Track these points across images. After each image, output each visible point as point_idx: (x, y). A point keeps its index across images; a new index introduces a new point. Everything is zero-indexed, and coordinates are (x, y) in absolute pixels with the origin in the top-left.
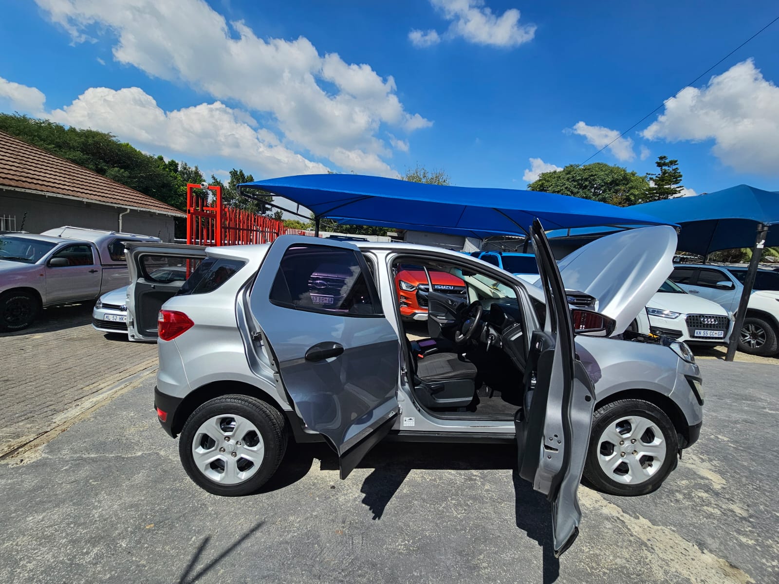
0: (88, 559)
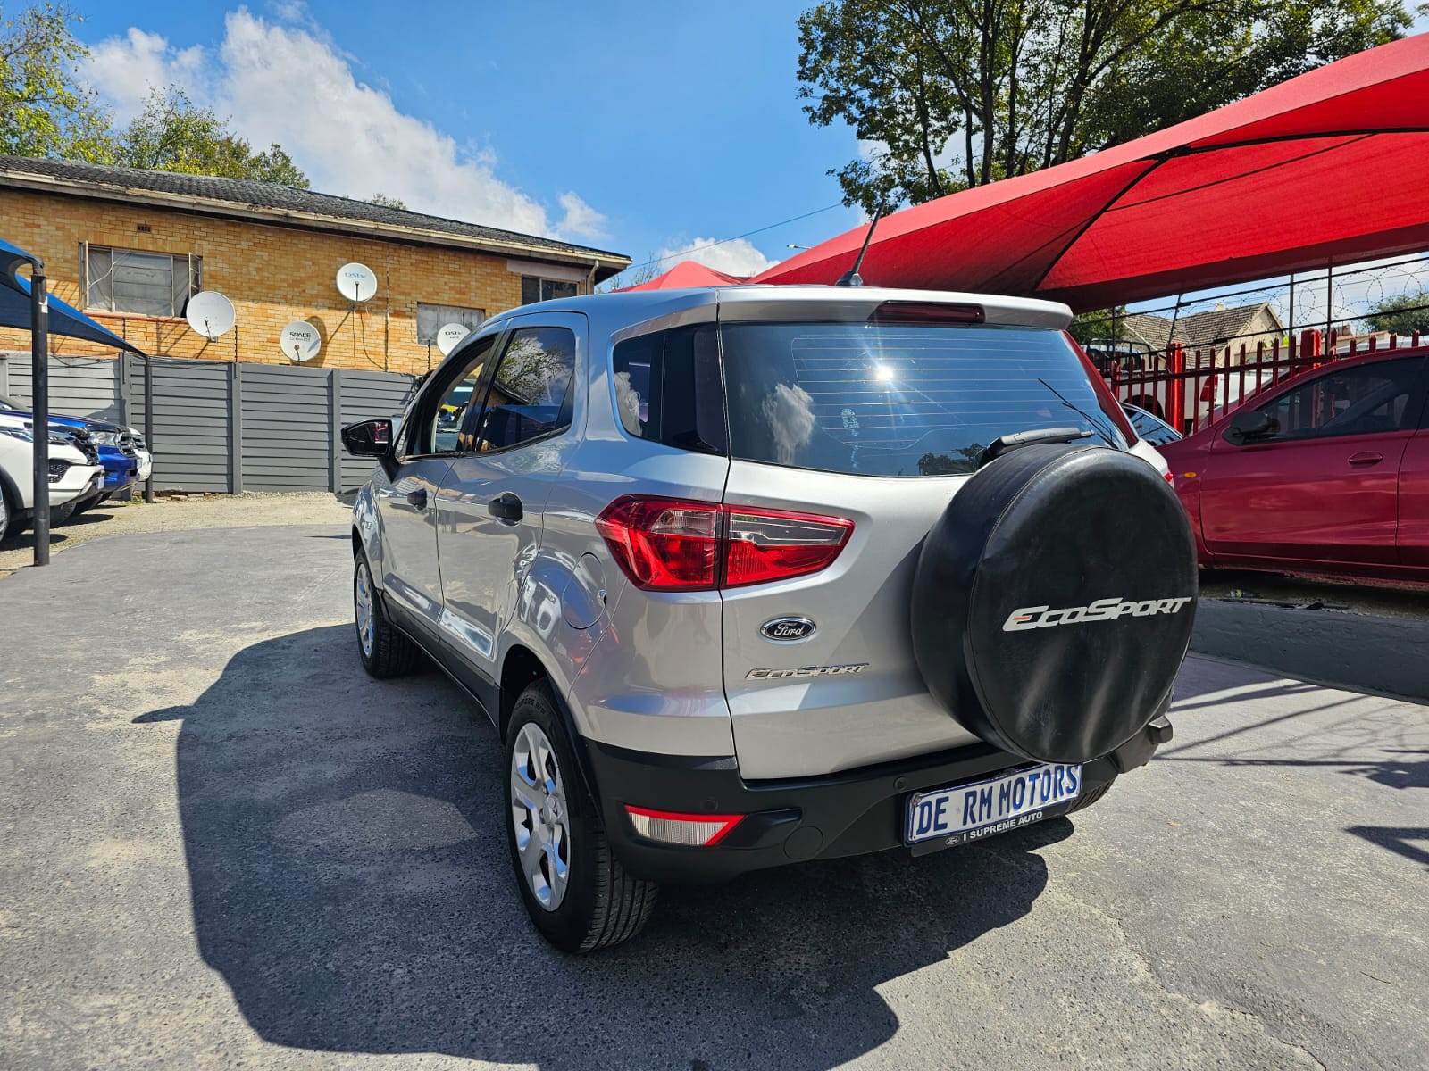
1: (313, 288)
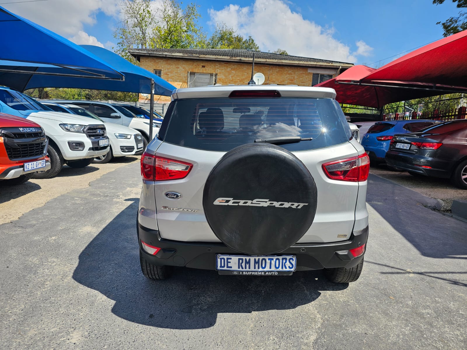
0: (430, 311)
1: (246, 81)
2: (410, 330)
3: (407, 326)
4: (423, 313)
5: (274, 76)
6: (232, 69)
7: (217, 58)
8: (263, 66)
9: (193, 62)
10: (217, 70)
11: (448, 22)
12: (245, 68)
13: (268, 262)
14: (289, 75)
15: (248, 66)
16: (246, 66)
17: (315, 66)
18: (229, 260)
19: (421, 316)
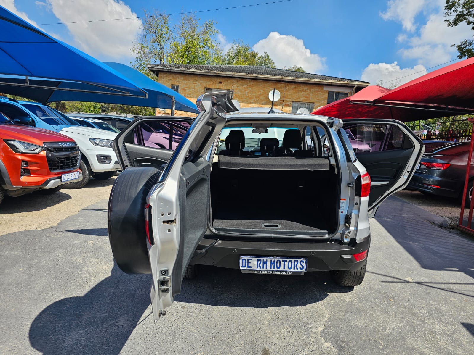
0: (423, 311)
1: (262, 98)
2: (404, 325)
3: (402, 321)
4: (417, 313)
5: (290, 92)
6: (248, 85)
7: (234, 75)
8: (279, 83)
9: (210, 78)
10: (234, 86)
11: (463, 44)
12: (261, 84)
13: (282, 263)
14: (304, 92)
15: (264, 83)
16: (263, 83)
17: (330, 84)
18: (249, 261)
19: (416, 315)
